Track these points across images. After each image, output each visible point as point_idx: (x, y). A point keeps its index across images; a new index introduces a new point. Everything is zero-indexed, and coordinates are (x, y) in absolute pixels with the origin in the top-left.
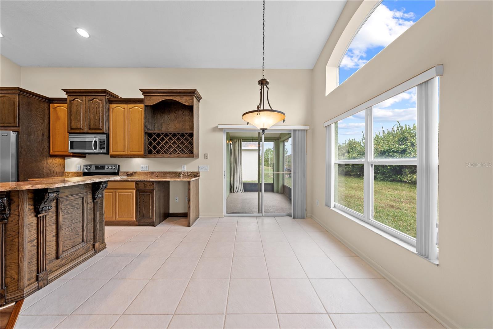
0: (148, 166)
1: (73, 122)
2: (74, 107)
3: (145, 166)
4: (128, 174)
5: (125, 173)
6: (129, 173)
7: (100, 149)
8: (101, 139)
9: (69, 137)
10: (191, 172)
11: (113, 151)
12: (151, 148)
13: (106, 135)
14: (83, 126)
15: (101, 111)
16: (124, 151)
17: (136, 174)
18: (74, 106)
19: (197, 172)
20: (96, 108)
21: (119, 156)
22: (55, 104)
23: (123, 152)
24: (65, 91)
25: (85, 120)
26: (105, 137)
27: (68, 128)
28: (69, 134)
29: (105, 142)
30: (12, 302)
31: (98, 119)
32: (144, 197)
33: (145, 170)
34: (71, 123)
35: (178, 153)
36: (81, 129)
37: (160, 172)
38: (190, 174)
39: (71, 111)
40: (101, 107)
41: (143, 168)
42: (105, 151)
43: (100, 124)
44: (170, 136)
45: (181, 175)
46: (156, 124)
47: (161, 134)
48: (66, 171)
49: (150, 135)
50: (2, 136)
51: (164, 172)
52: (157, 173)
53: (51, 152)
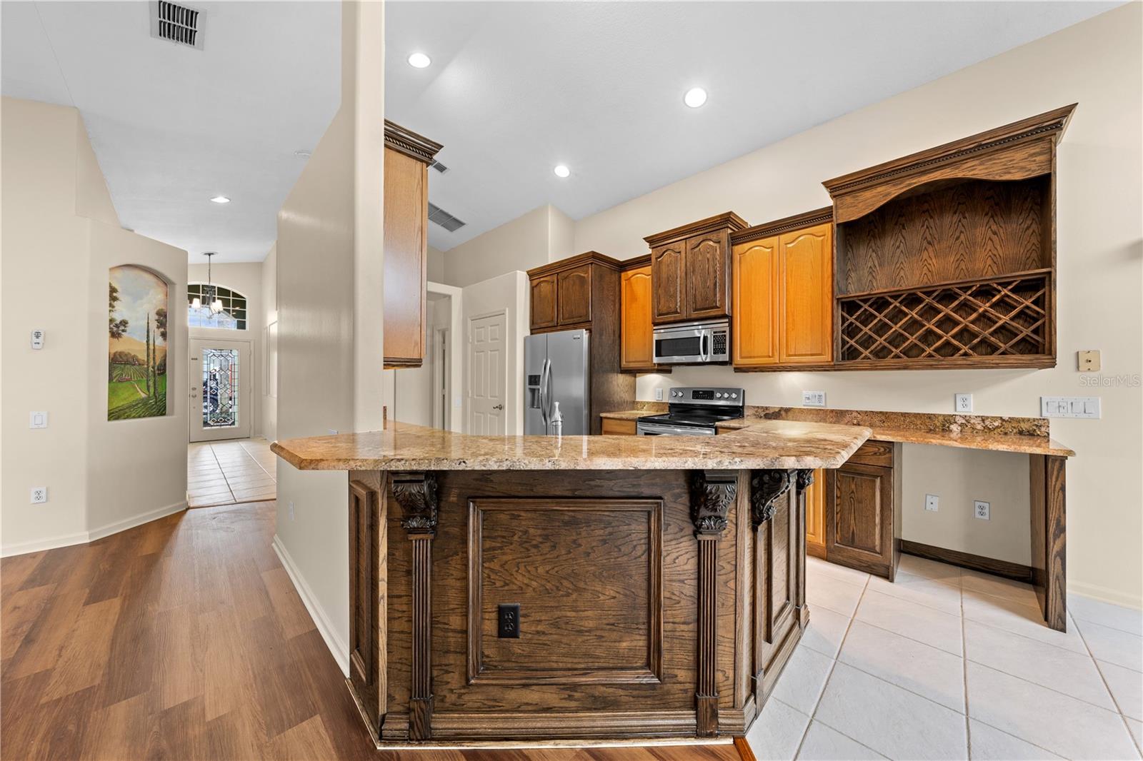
0: (825, 394)
1: (662, 301)
2: (664, 268)
3: (817, 393)
4: (767, 412)
5: (760, 410)
6: (771, 411)
7: (714, 353)
8: (718, 330)
9: (655, 331)
10: (1001, 418)
11: (741, 357)
12: (852, 342)
13: (727, 320)
14: (680, 307)
15: (718, 265)
16: (771, 355)
17: (789, 413)
18: (664, 266)
19: (1034, 420)
20: (708, 260)
21: (755, 368)
22: (629, 272)
23: (769, 357)
24: (648, 242)
25: (684, 291)
26: (727, 324)
27: (653, 313)
28: (654, 326)
29: (725, 336)
30: (727, 735)
31: (712, 286)
32: (853, 486)
33: (815, 404)
34: (659, 302)
35: (965, 354)
36: (676, 312)
37: (866, 412)
38: (996, 424)
39: (659, 278)
40: (718, 257)
41: (809, 398)
42: (725, 357)
43: (715, 295)
44: (928, 300)
45: (954, 427)
46: (853, 275)
47: (890, 299)
48: (637, 400)
49: (849, 306)
50: (575, 339)
51: (881, 412)
52: (855, 414)
53: (624, 363)
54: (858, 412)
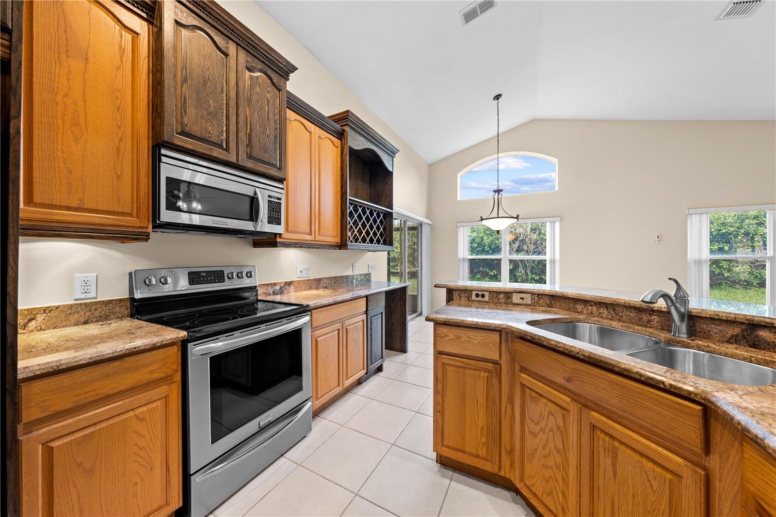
0: (310, 267)
3: (305, 266)
4: (275, 288)
5: (269, 288)
6: (279, 287)
7: (269, 222)
8: (273, 194)
10: (363, 274)
13: (282, 187)
14: (227, 141)
17: (291, 286)
19: (369, 274)
20: (268, 101)
25: (233, 120)
29: (280, 203)
31: (272, 138)
33: (304, 276)
36: (221, 146)
41: (301, 272)
42: (280, 229)
43: (275, 151)
51: (334, 277)
54: (326, 278)
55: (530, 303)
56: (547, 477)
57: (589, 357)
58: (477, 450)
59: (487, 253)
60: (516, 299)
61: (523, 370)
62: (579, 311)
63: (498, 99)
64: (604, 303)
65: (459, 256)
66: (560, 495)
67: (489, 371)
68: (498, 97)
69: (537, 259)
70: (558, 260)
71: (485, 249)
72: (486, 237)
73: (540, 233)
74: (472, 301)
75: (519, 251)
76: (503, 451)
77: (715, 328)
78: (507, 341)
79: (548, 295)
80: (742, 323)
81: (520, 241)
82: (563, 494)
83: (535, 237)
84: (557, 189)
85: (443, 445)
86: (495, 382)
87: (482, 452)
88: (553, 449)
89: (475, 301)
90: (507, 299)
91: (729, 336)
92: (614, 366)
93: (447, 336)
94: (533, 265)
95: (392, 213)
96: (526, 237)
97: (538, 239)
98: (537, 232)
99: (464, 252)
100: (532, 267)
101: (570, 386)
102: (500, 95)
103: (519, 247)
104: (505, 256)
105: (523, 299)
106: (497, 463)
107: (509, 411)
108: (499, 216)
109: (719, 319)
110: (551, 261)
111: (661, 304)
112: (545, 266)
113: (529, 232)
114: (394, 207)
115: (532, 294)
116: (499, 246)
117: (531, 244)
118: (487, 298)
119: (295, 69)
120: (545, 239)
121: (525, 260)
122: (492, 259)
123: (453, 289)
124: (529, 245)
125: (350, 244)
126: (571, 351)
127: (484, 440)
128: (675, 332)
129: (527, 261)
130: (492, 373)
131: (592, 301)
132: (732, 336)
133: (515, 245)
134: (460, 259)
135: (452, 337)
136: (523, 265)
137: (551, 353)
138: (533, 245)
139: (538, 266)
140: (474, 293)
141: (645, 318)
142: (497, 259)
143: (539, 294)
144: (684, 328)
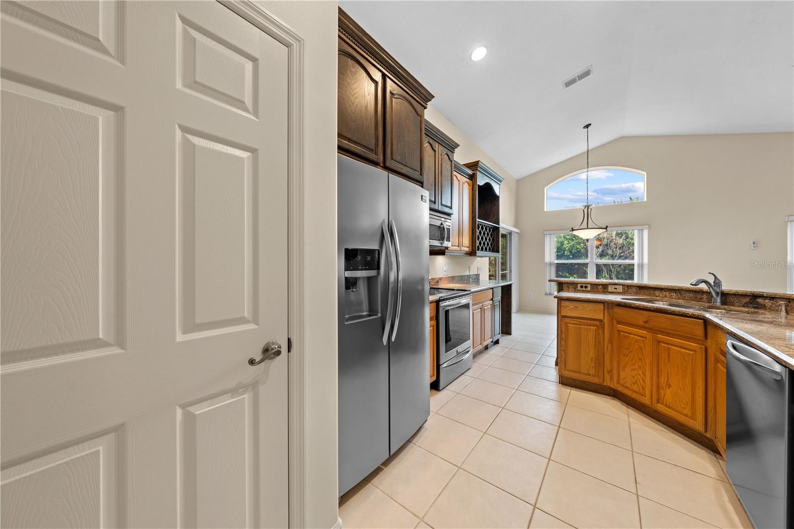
14: (435, 198)
23: (457, 246)
55: (621, 291)
56: (634, 375)
57: (656, 309)
58: (589, 371)
59: (568, 258)
60: (610, 289)
61: (619, 322)
62: (657, 295)
63: (587, 128)
64: (673, 289)
65: (546, 261)
66: (641, 382)
67: (596, 326)
68: (587, 126)
69: (624, 263)
70: (646, 264)
71: (566, 254)
72: (566, 242)
73: (627, 237)
74: (578, 290)
75: (602, 255)
76: (606, 370)
77: (735, 299)
78: (608, 308)
79: (635, 286)
80: (750, 296)
81: (604, 245)
82: (643, 380)
83: (620, 241)
84: (645, 200)
85: (565, 370)
86: (601, 332)
87: (592, 372)
88: (637, 359)
89: (580, 290)
90: (604, 289)
91: (743, 303)
92: (668, 311)
93: (569, 307)
94: (619, 269)
95: (499, 228)
96: (611, 242)
97: (625, 243)
98: (624, 237)
99: (550, 256)
100: (618, 272)
101: (647, 325)
102: (590, 125)
103: (603, 251)
104: (593, 260)
105: (616, 289)
106: (602, 377)
107: (609, 348)
108: (589, 227)
109: (738, 295)
110: (639, 265)
111: (703, 286)
112: (633, 270)
113: (614, 236)
114: (500, 223)
115: (623, 285)
116: (580, 250)
117: (616, 248)
118: (589, 288)
119: (457, 146)
120: (633, 244)
121: (609, 265)
122: (572, 264)
123: (562, 283)
124: (615, 250)
125: (479, 253)
126: (647, 307)
127: (593, 365)
128: (714, 303)
129: (613, 265)
130: (598, 327)
131: (666, 289)
132: (745, 303)
133: (599, 249)
134: (546, 264)
135: (573, 307)
136: (607, 270)
137: (636, 310)
138: (619, 249)
139: (624, 271)
140: (579, 286)
141: (699, 296)
142: (578, 264)
143: (628, 286)
144: (719, 300)
